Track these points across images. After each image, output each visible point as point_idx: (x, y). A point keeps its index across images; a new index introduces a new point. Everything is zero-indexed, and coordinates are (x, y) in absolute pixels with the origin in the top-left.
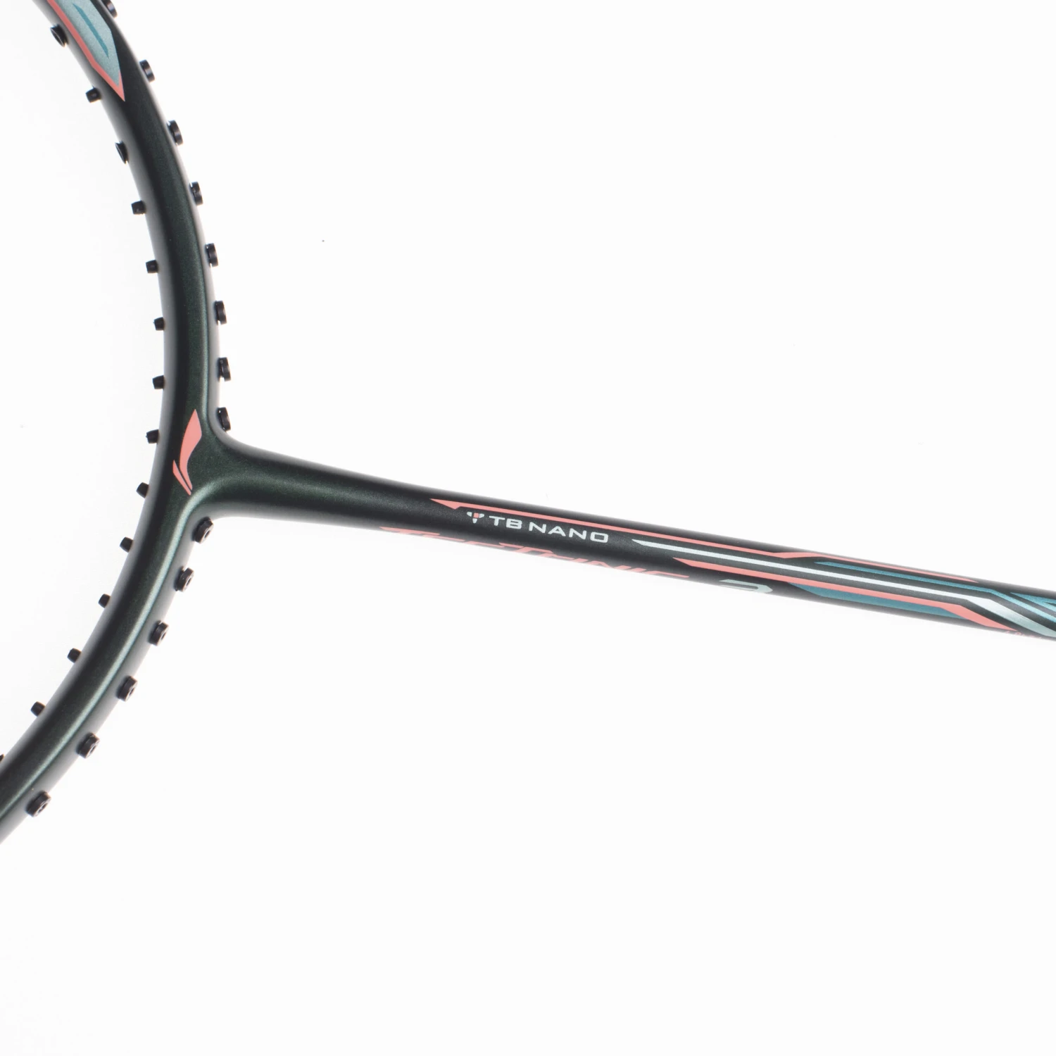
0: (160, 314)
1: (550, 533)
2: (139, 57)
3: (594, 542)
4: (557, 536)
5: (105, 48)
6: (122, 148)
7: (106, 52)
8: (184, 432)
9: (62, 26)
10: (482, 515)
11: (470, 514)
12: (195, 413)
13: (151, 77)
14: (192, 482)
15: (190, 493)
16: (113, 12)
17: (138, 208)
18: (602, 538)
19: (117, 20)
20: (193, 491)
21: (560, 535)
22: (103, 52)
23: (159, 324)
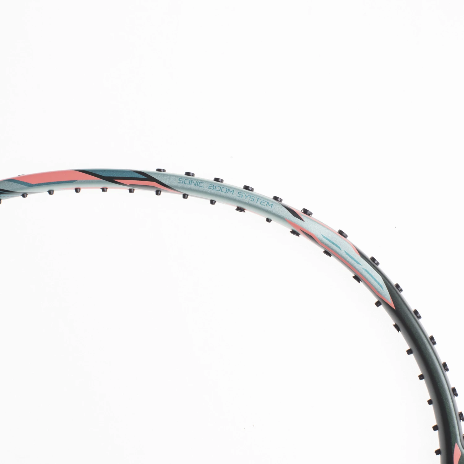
0: (429, 398)
2: (394, 283)
5: (381, 286)
6: (396, 326)
7: (382, 287)
8: (453, 453)
9: (357, 274)
13: (401, 290)
16: (378, 264)
17: (409, 352)
19: (380, 267)
22: (381, 288)
23: (430, 402)
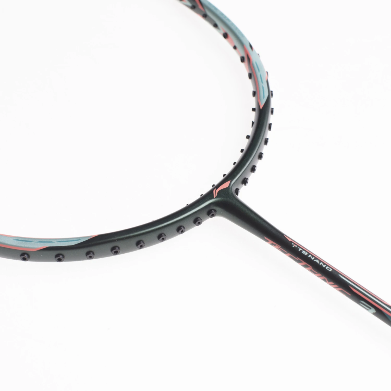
1: (315, 260)
3: (327, 270)
4: (316, 262)
8: (224, 184)
9: (256, 92)
10: (296, 246)
11: (293, 244)
12: (230, 181)
14: (217, 195)
15: (214, 197)
18: (330, 269)
20: (216, 198)
21: (317, 262)
